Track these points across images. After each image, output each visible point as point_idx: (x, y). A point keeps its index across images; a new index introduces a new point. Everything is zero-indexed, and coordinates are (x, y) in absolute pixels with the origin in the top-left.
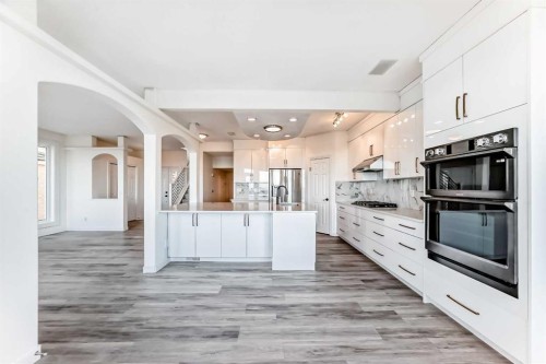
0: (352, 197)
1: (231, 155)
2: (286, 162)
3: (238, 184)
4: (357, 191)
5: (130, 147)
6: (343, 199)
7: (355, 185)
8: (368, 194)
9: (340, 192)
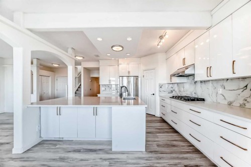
0: (169, 93)
1: (98, 69)
2: (129, 72)
3: (103, 85)
4: (172, 89)
5: (40, 65)
6: (163, 94)
7: (171, 85)
8: (180, 91)
9: (161, 89)
